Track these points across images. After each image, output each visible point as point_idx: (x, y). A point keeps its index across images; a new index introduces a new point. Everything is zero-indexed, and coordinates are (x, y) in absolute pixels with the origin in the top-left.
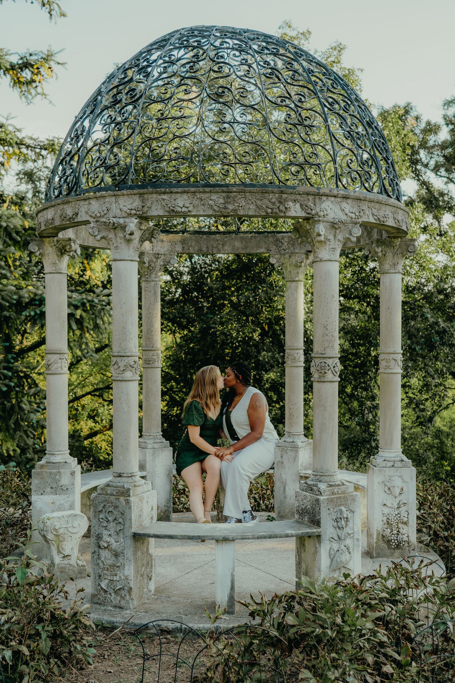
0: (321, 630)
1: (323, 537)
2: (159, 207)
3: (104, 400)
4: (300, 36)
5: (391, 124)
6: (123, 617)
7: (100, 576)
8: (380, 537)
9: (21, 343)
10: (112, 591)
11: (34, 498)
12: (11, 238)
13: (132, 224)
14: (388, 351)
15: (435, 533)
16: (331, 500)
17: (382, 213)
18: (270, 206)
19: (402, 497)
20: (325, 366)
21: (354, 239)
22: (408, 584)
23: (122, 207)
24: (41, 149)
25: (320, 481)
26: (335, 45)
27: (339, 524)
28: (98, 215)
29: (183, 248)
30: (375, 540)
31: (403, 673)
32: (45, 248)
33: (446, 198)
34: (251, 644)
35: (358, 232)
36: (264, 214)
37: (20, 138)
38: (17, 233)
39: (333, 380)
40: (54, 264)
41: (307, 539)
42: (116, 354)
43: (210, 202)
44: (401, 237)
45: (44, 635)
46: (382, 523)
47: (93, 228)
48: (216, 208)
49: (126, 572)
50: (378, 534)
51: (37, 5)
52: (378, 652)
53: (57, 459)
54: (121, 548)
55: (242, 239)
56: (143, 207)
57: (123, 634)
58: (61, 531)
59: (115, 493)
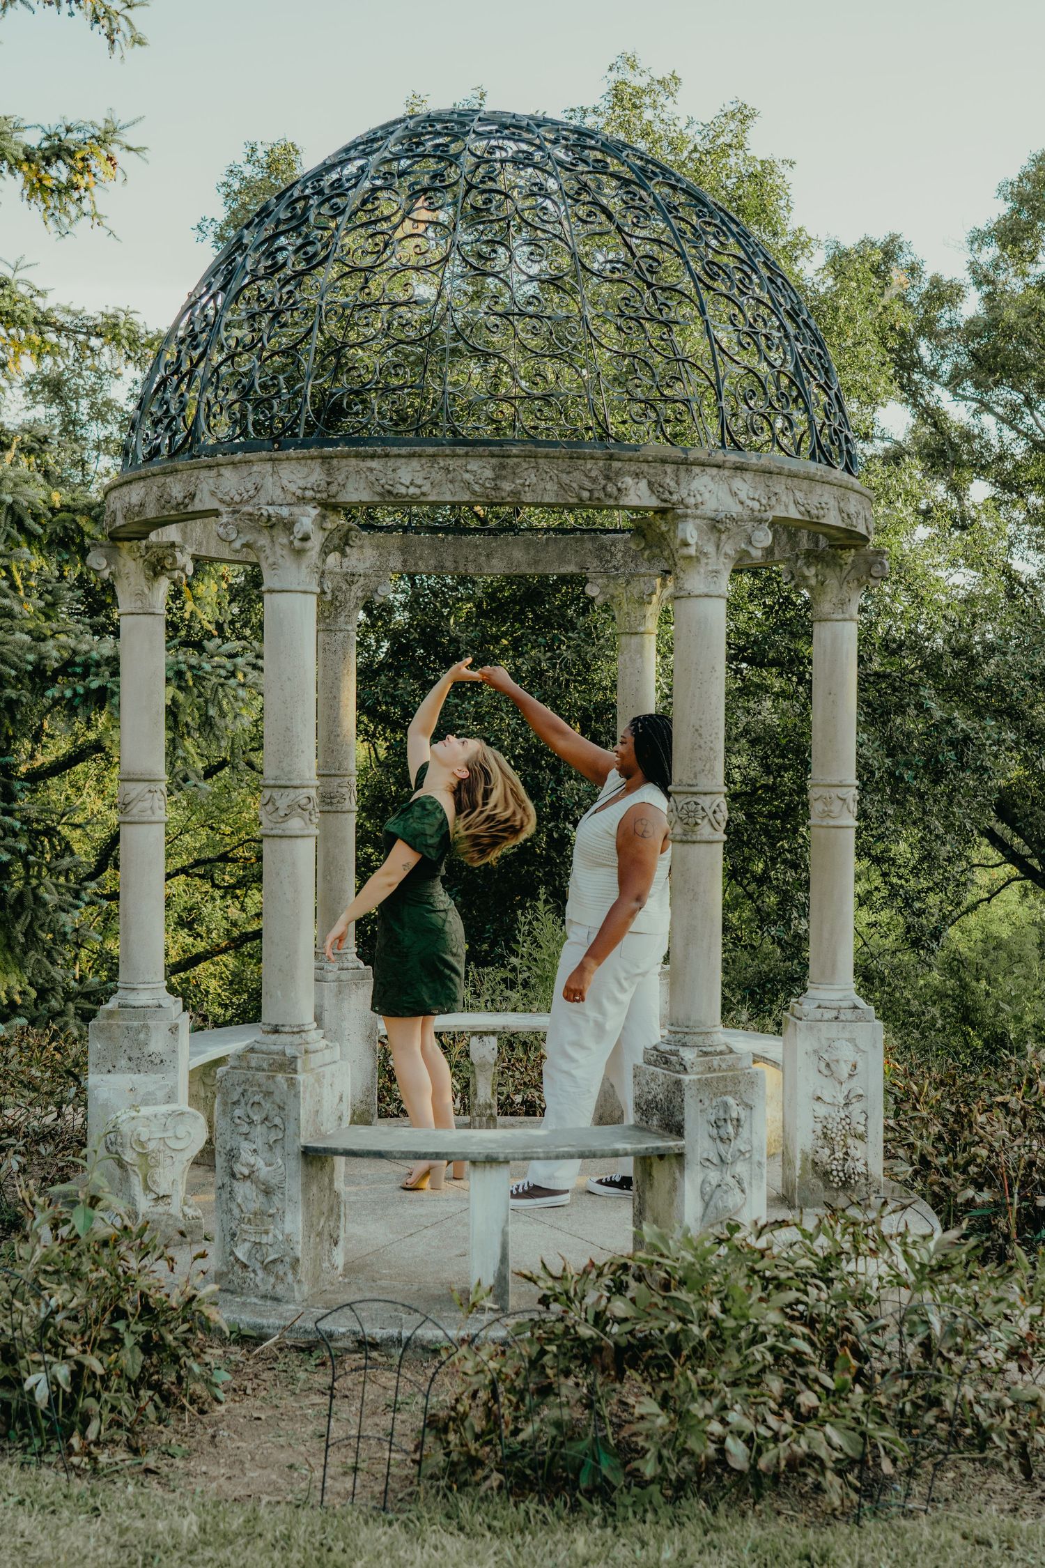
0: (679, 1326)
1: (689, 1157)
2: (362, 485)
3: (214, 886)
4: (657, 87)
5: (854, 284)
6: (281, 1317)
7: (234, 1235)
8: (809, 1165)
9: (32, 757)
10: (258, 1265)
11: (93, 1079)
12: (22, 528)
13: (307, 518)
14: (828, 781)
15: (923, 1158)
16: (707, 1083)
17: (814, 500)
18: (588, 485)
19: (854, 1083)
20: (695, 811)
21: (757, 554)
22: (856, 1248)
23: (285, 482)
24: (88, 334)
25: (684, 1045)
26: (732, 107)
27: (722, 1132)
28: (237, 498)
29: (405, 561)
30: (798, 1172)
31: (835, 1403)
32: (121, 562)
33: (976, 445)
34: (543, 1353)
35: (764, 538)
36: (575, 500)
37: (43, 309)
38: (36, 517)
39: (711, 838)
40: (141, 595)
41: (656, 1161)
42: (272, 782)
43: (467, 476)
44: (855, 547)
45: (129, 1341)
46: (813, 1136)
47: (226, 525)
48: (477, 487)
49: (288, 1227)
50: (805, 1159)
51: (82, 19)
52: (793, 1373)
53: (142, 999)
54: (278, 1178)
55: (528, 545)
56: (329, 484)
57: (281, 1349)
58: (151, 1146)
59: (265, 1066)
